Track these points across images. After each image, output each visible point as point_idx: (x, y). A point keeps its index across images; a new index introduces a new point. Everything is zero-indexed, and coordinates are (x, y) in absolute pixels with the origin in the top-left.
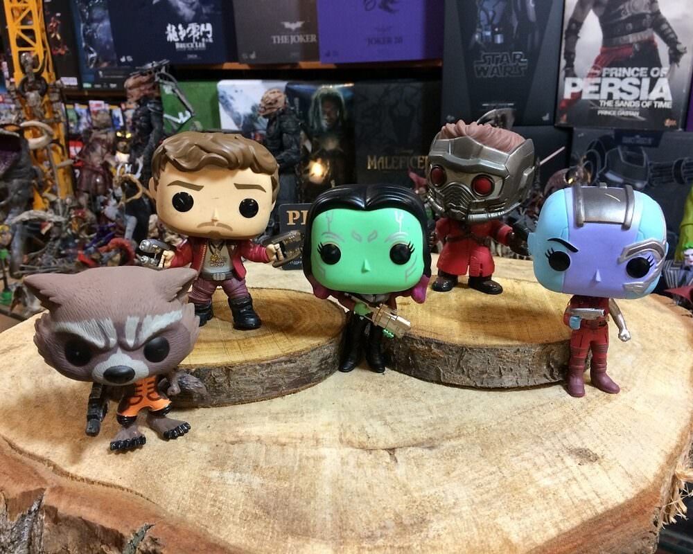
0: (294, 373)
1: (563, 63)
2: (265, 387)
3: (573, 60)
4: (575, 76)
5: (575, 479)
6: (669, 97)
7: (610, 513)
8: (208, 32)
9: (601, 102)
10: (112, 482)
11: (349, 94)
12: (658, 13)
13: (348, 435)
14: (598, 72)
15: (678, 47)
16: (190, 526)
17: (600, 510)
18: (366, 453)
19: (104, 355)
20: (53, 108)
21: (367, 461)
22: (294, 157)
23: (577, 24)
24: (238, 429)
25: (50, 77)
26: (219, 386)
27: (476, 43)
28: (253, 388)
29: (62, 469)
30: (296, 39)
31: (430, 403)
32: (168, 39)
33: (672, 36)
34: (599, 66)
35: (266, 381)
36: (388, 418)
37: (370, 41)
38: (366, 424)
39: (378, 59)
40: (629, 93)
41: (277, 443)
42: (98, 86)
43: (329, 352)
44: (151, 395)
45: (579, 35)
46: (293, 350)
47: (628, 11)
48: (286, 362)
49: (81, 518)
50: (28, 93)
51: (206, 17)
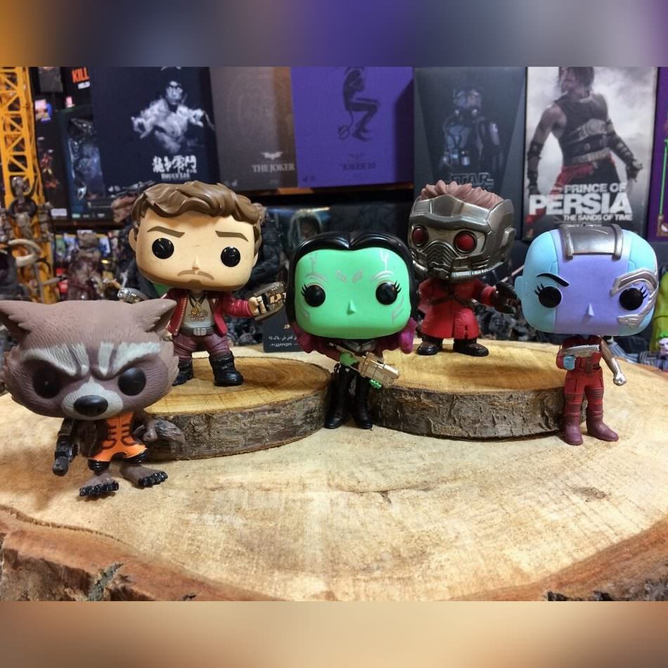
0: (278, 424)
1: (527, 182)
2: (247, 438)
3: (536, 179)
4: (538, 193)
5: (584, 514)
6: (628, 210)
7: (627, 543)
8: (193, 164)
9: (565, 217)
10: (80, 526)
11: (326, 217)
12: (613, 133)
13: (337, 481)
14: (560, 189)
15: (635, 164)
16: (165, 564)
17: (616, 540)
18: (356, 496)
19: (75, 384)
20: (41, 228)
21: (358, 502)
22: (274, 266)
23: (538, 146)
24: (218, 477)
25: (39, 200)
26: (198, 436)
27: (445, 165)
28: (234, 438)
29: (25, 516)
30: (276, 168)
31: (421, 452)
32: (154, 171)
33: (628, 154)
34: (560, 183)
35: (249, 431)
36: (378, 465)
37: (345, 167)
38: (354, 470)
39: (352, 183)
40: (591, 208)
41: (261, 488)
42: (86, 216)
43: (314, 406)
44: (126, 440)
45: (541, 156)
46: (277, 400)
47: (585, 132)
48: (269, 411)
49: (43, 559)
50: (17, 215)
51: (190, 150)
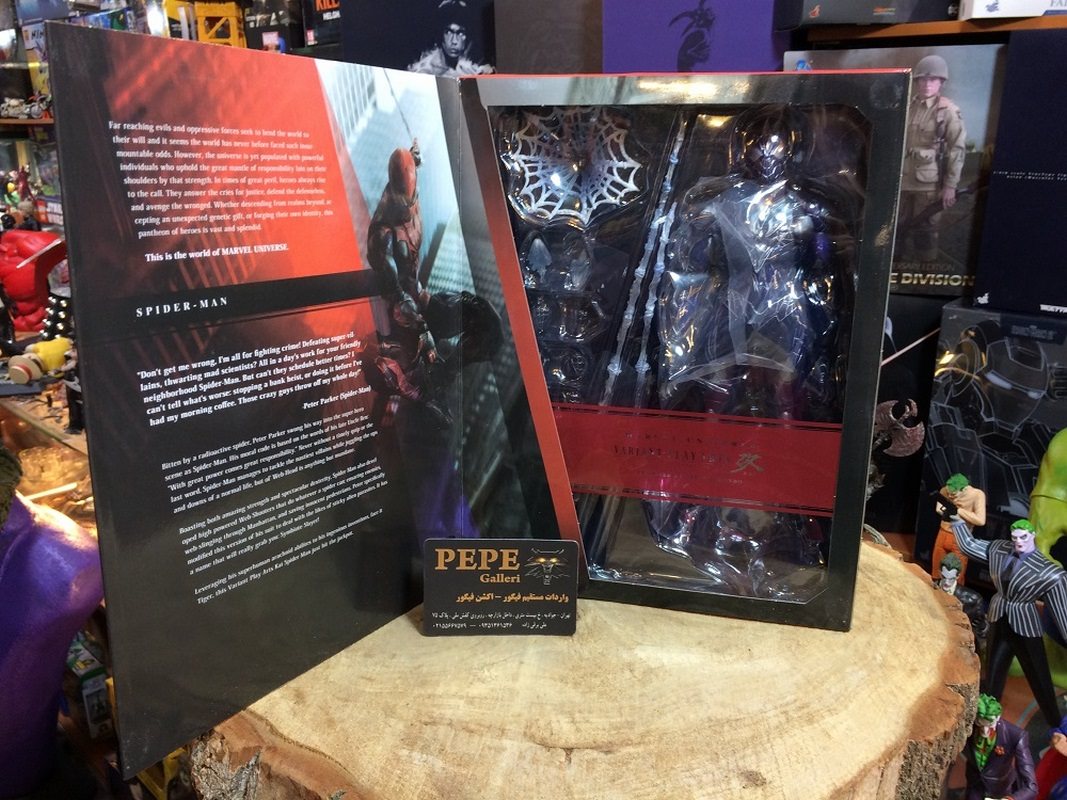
10: (318, 748)
13: (533, 730)
18: (544, 750)
29: (277, 730)
41: (466, 729)
49: (289, 777)
